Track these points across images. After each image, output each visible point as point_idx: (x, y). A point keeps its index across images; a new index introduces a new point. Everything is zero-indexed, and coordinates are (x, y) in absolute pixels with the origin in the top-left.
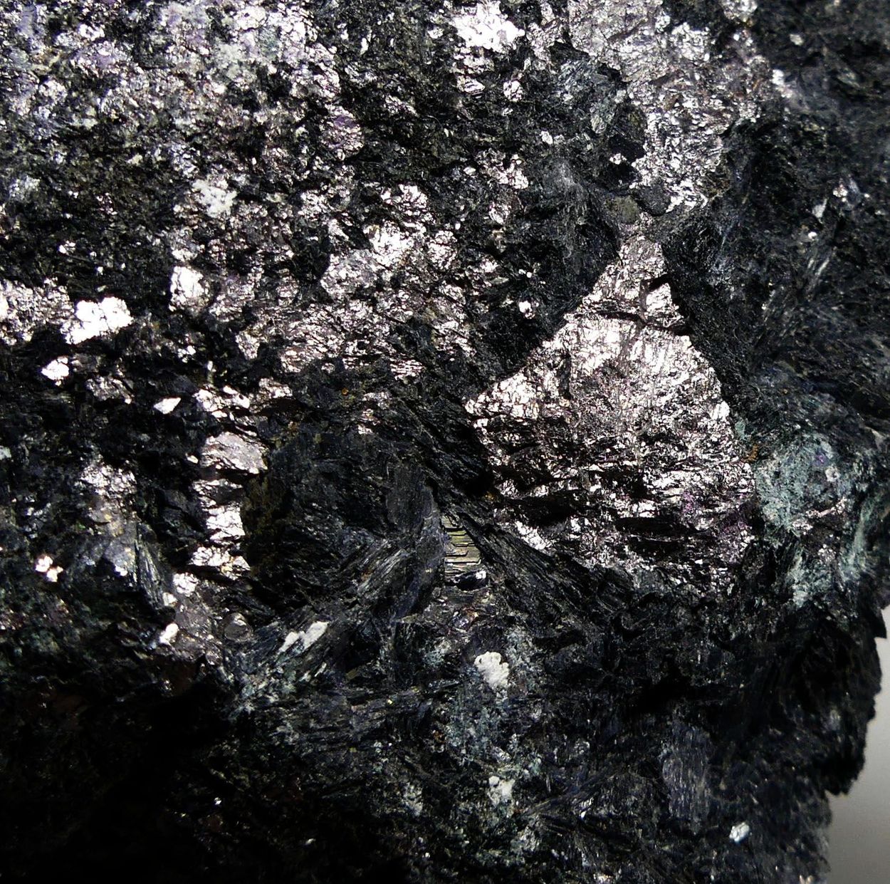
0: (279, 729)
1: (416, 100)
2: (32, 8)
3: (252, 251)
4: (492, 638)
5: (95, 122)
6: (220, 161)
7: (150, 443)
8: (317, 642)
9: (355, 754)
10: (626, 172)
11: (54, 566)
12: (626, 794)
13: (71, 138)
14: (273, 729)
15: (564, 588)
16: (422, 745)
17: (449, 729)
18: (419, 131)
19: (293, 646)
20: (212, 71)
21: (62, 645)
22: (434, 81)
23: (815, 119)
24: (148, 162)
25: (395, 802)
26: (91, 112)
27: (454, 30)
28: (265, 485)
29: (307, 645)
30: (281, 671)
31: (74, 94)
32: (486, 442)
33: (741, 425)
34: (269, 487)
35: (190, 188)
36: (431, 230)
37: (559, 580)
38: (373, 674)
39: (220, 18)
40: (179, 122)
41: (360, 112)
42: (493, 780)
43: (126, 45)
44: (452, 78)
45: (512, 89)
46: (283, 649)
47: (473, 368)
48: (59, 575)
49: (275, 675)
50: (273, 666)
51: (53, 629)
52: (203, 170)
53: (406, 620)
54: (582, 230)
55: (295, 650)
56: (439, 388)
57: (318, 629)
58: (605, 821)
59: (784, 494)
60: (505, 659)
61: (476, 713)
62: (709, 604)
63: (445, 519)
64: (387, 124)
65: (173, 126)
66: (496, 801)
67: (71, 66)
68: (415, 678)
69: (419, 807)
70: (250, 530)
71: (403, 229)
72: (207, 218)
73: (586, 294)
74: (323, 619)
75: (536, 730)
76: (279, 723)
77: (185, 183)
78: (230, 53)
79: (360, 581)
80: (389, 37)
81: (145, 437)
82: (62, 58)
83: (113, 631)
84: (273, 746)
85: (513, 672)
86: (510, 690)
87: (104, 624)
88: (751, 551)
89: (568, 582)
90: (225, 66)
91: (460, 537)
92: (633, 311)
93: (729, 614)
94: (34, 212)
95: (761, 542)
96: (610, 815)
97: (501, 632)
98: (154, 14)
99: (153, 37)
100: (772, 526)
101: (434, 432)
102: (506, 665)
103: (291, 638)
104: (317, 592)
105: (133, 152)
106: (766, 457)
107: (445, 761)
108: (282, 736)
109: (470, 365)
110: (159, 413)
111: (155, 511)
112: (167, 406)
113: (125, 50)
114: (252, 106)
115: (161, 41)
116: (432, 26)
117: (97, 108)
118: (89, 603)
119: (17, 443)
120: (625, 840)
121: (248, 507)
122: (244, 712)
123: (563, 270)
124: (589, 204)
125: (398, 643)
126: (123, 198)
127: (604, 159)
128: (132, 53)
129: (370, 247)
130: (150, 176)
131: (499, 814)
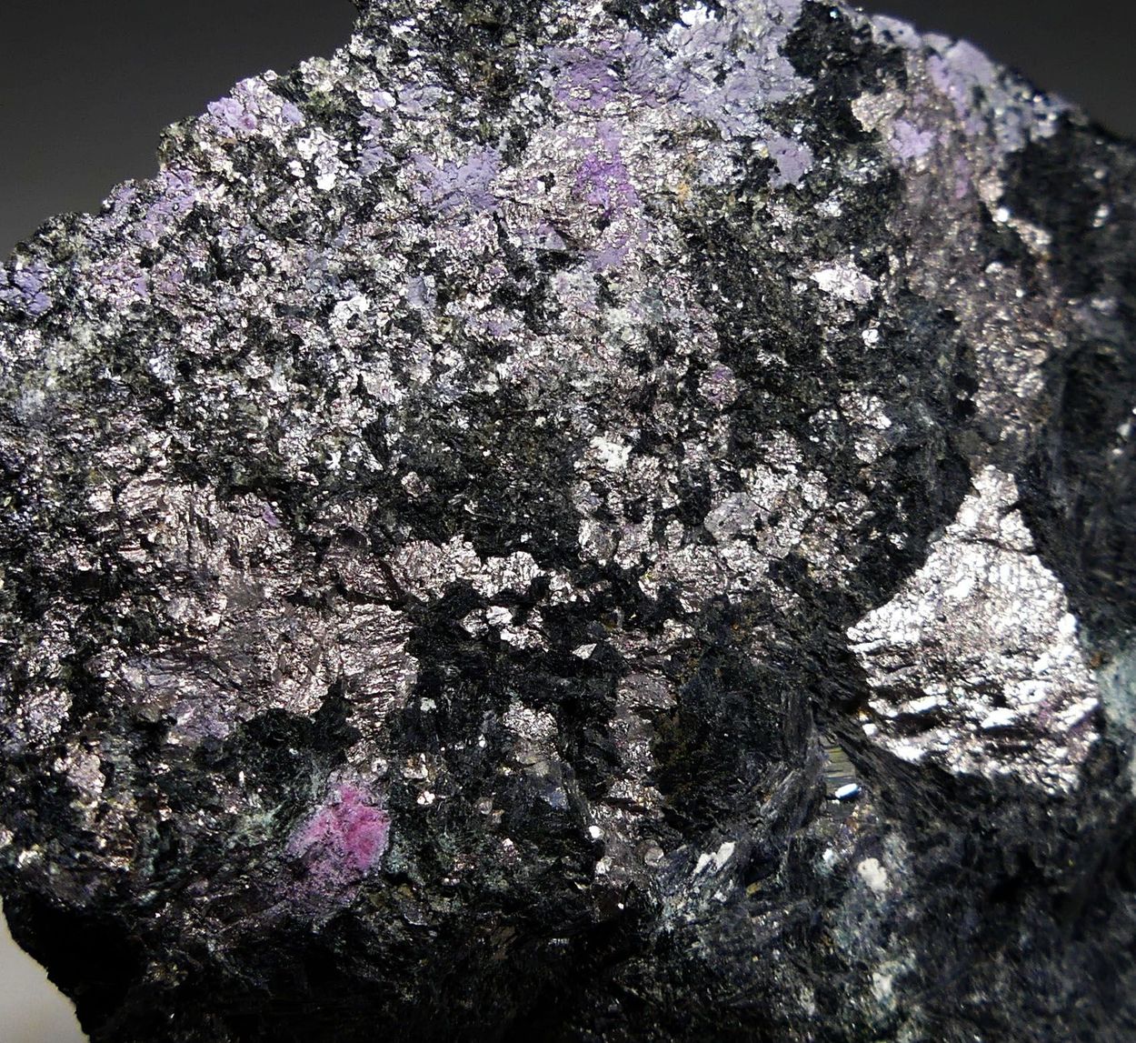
0: (694, 945)
1: (787, 352)
2: (419, 279)
3: (644, 499)
4: (872, 845)
5: (496, 388)
6: (617, 419)
7: (571, 687)
8: (727, 863)
9: (757, 963)
10: (969, 408)
11: (495, 808)
12: (993, 980)
13: (471, 404)
14: (689, 945)
15: (930, 795)
16: (813, 949)
17: (837, 932)
18: (789, 379)
19: (707, 866)
20: (606, 335)
21: (512, 883)
22: (805, 334)
23: (1108, 343)
24: (550, 425)
25: (792, 1005)
26: (492, 377)
27: (816, 285)
28: (676, 720)
29: (719, 866)
30: (697, 890)
31: (472, 362)
32: (866, 665)
33: (1084, 634)
34: (681, 720)
35: (588, 445)
36: (802, 471)
37: (925, 788)
38: (773, 887)
39: (606, 284)
40: (578, 384)
41: (736, 365)
42: (876, 976)
43: (517, 311)
44: (818, 330)
45: (870, 337)
46: (698, 870)
47: (850, 598)
48: (503, 817)
49: (692, 895)
50: (690, 886)
51: (504, 868)
52: (601, 427)
53: (799, 835)
54: (941, 465)
55: (709, 870)
56: (818, 618)
57: (727, 849)
58: (978, 1007)
59: (1123, 695)
60: (882, 864)
61: (860, 917)
62: (1058, 800)
63: (823, 740)
64: (759, 375)
65: (573, 388)
66: (879, 997)
67: (464, 334)
68: (808, 889)
69: (812, 1009)
70: (661, 762)
71: (775, 471)
72: (604, 473)
73: (949, 524)
74: (730, 840)
75: (910, 929)
76: (695, 939)
77: (582, 442)
78: (618, 317)
79: (762, 803)
80: (761, 294)
81: (565, 682)
82: (455, 327)
83: (559, 866)
84: (687, 962)
85: (890, 876)
86: (888, 894)
87: (551, 861)
88: (1095, 749)
89: (932, 788)
90: (617, 329)
91: (836, 754)
92: (994, 536)
93: (1078, 808)
94: (443, 474)
95: (1103, 740)
96: (983, 1002)
97: (878, 839)
98: (544, 284)
99: (546, 305)
100: (1114, 725)
101: (819, 659)
102: (883, 869)
103: (704, 860)
104: (723, 815)
105: (536, 414)
106: (1106, 663)
107: (834, 964)
108: (696, 951)
109: (847, 595)
110: (579, 659)
111: (576, 750)
112: (584, 652)
113: (518, 317)
114: (645, 367)
115: (554, 308)
116: (795, 281)
117: (498, 374)
118: (537, 842)
119: (439, 694)
120: (995, 1023)
121: (658, 740)
122: (665, 932)
123: (927, 502)
124: (948, 440)
125: (793, 856)
126: (524, 458)
127: (953, 396)
128: (525, 320)
129: (747, 489)
130: (552, 435)
131: (883, 1007)
